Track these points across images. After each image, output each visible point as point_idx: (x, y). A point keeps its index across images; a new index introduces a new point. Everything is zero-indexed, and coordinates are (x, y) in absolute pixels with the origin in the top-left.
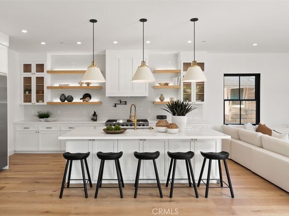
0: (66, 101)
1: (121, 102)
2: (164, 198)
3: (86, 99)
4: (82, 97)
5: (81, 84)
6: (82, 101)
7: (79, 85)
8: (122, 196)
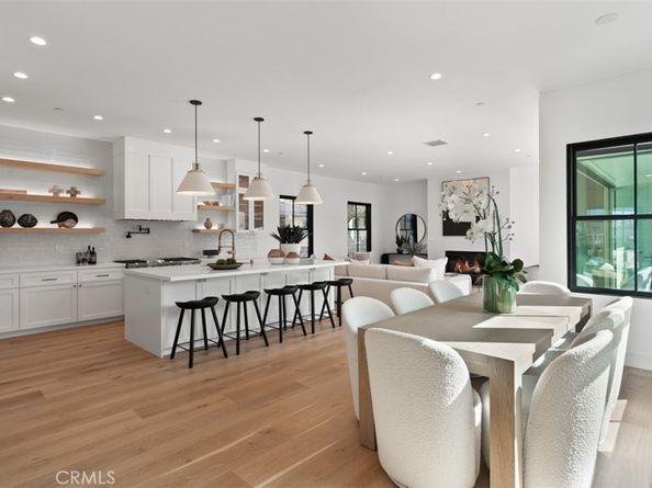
0: (17, 225)
1: (140, 229)
2: (309, 336)
3: (67, 223)
4: (55, 219)
5: (56, 191)
6: (56, 226)
7: (51, 194)
8: (267, 345)
